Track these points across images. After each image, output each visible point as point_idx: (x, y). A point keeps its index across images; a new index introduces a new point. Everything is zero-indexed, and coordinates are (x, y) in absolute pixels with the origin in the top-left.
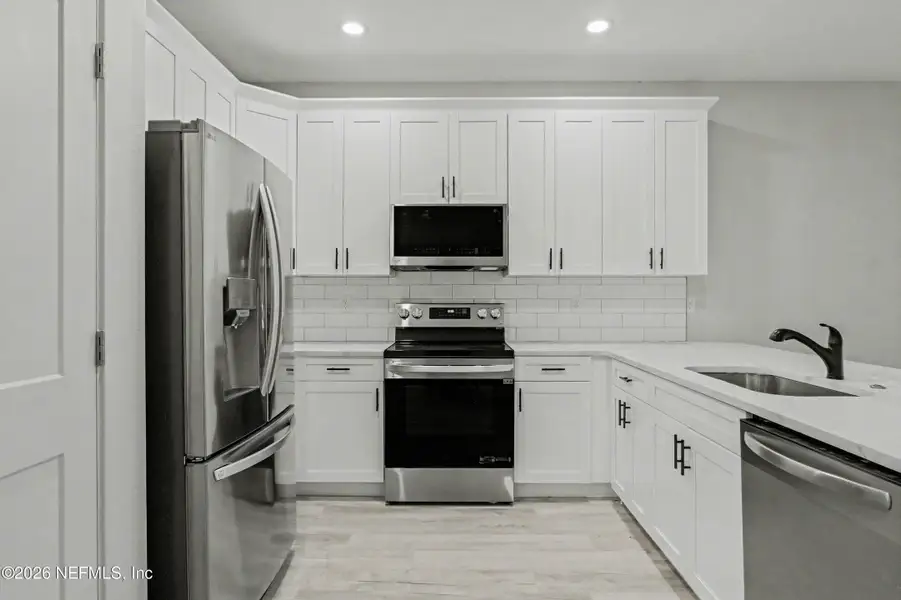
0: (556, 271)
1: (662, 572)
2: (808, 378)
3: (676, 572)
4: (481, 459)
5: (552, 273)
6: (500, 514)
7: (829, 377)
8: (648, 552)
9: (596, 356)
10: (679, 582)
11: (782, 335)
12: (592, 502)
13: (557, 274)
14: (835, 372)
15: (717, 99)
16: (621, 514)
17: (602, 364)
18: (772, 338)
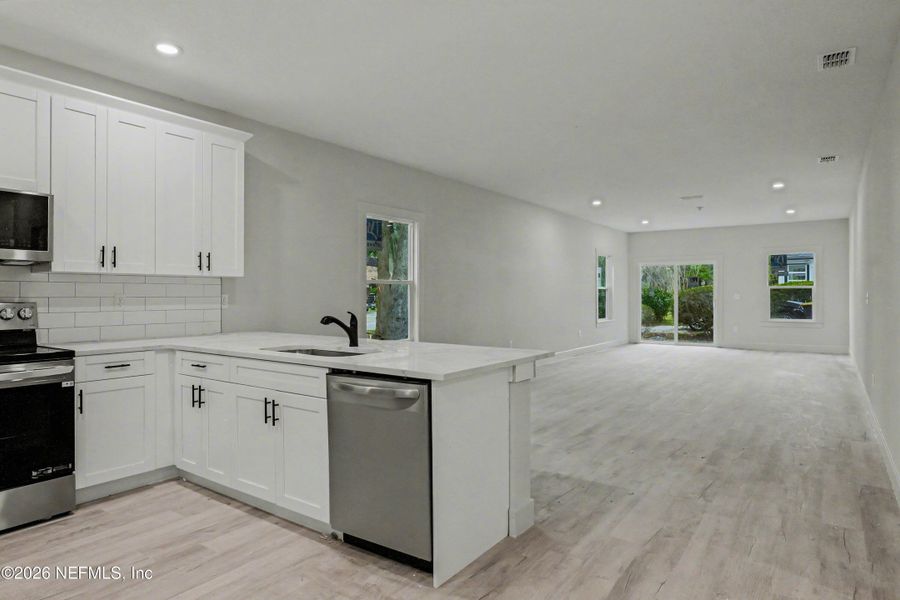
0: (108, 268)
1: (247, 512)
2: (340, 348)
3: (256, 509)
4: (34, 473)
5: (103, 270)
6: (65, 524)
7: (351, 346)
8: (229, 504)
9: (159, 350)
10: (261, 513)
11: (327, 320)
12: (156, 487)
13: (109, 271)
14: (354, 342)
15: (251, 135)
16: (190, 488)
17: (165, 357)
18: (322, 322)
